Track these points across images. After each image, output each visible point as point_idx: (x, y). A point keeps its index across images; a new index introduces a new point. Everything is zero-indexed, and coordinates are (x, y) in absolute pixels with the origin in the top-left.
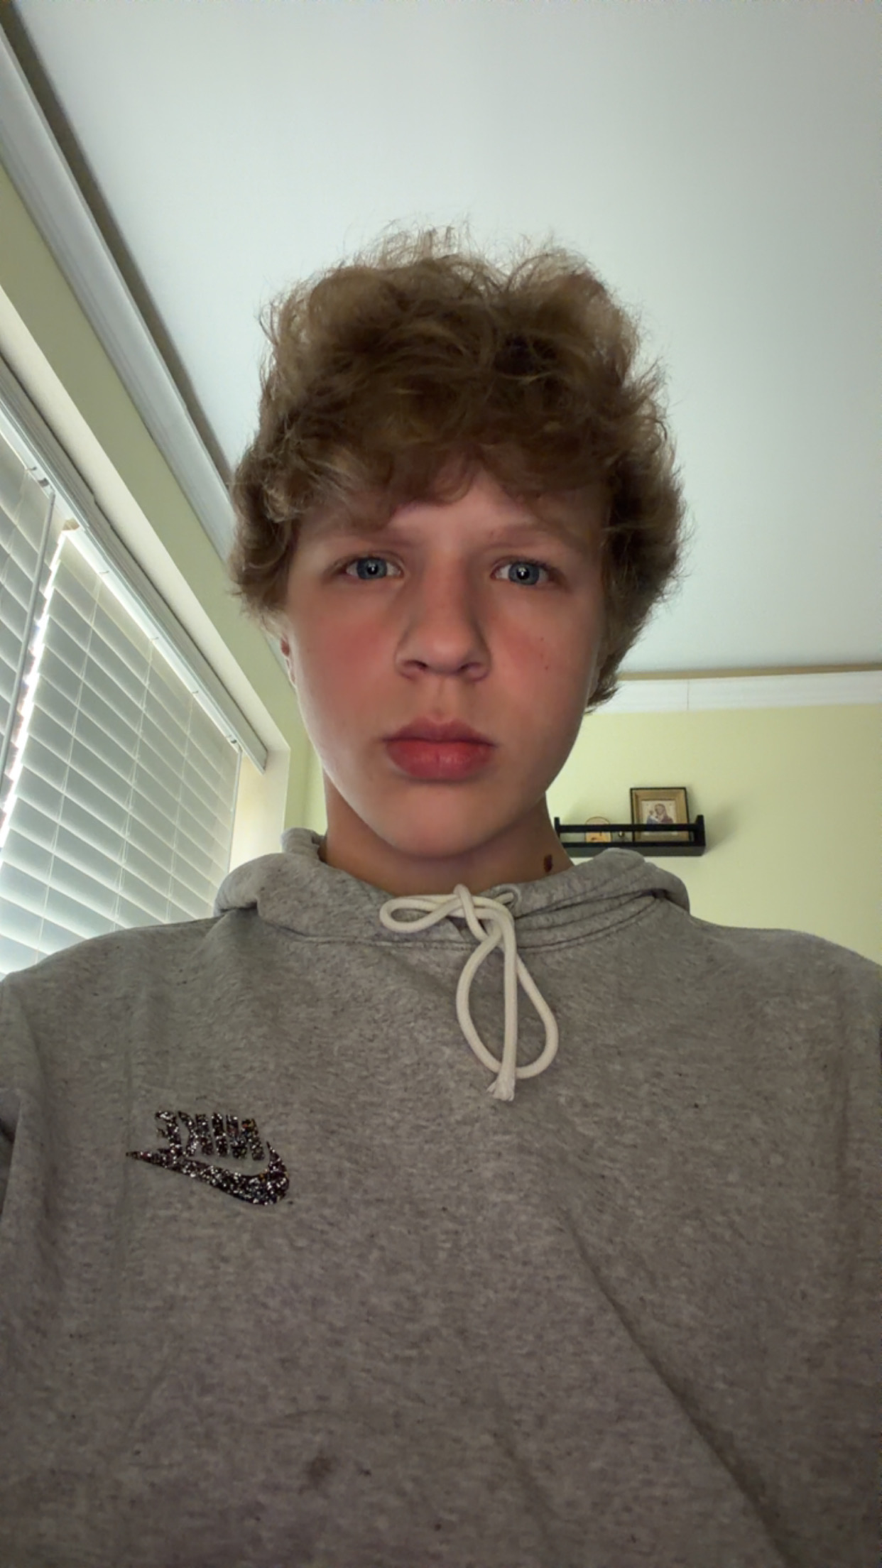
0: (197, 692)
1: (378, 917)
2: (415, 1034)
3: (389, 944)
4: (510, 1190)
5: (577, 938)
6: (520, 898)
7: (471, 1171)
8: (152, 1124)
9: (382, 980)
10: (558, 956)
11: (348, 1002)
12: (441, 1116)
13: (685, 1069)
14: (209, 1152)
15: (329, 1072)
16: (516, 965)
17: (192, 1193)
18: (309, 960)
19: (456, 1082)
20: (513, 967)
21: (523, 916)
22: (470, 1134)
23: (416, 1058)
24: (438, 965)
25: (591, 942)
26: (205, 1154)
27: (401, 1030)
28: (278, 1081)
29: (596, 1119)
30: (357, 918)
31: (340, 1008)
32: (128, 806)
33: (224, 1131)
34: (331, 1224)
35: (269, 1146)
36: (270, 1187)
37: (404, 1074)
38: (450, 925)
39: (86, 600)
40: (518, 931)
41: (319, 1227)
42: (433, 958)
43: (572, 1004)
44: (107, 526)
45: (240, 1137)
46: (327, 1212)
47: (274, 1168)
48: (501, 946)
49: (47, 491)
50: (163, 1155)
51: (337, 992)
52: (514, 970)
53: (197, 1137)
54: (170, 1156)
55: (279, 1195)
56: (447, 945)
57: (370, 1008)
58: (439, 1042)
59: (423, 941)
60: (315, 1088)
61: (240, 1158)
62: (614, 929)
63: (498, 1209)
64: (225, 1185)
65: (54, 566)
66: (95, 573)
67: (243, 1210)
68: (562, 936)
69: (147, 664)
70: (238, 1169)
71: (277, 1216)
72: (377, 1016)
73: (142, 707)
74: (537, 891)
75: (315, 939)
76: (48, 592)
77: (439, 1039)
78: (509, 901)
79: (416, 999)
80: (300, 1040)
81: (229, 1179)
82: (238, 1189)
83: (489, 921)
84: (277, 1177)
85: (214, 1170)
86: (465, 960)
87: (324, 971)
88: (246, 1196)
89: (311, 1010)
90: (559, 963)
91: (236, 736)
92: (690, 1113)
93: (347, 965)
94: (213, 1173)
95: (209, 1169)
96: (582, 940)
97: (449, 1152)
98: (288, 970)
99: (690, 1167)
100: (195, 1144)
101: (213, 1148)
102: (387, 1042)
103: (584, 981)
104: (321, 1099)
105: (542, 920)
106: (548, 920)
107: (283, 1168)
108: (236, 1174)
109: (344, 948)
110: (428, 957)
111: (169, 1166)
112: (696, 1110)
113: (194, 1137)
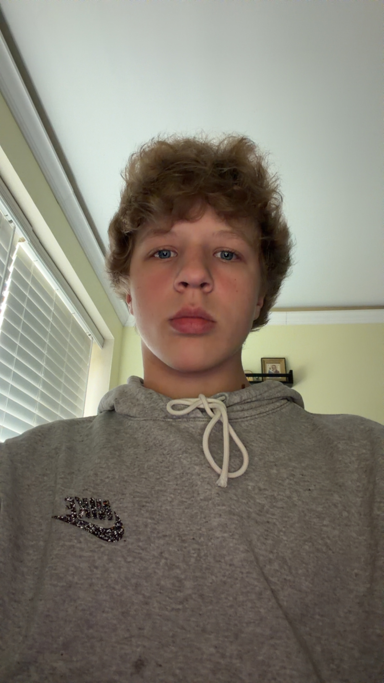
0: (74, 313)
1: (166, 408)
2: (182, 460)
3: (171, 420)
4: (225, 532)
5: (255, 415)
6: (228, 398)
7: (207, 522)
8: (64, 504)
9: (168, 436)
10: (246, 423)
11: (152, 446)
12: (193, 497)
13: (304, 472)
14: (89, 517)
15: (142, 478)
16: (228, 427)
17: (81, 536)
18: (136, 428)
19: (201, 482)
20: (227, 429)
21: (230, 406)
22: (207, 505)
23: (182, 471)
24: (193, 428)
25: (261, 417)
26: (87, 518)
27: (175, 458)
28: (119, 484)
29: (265, 496)
30: (157, 409)
31: (148, 448)
32: (43, 363)
33: (95, 506)
34: (143, 549)
35: (115, 513)
36: (116, 533)
37: (176, 478)
38: (198, 410)
39: (28, 273)
40: (228, 412)
41: (137, 551)
42: (191, 425)
43: (253, 444)
44: (38, 241)
45: (103, 509)
46: (140, 544)
47: (118, 524)
48: (221, 420)
49: (12, 225)
50: (68, 517)
51: (147, 442)
52: (227, 430)
53: (83, 509)
54: (72, 518)
55: (120, 537)
56: (196, 419)
57: (161, 449)
58: (194, 464)
59: (187, 418)
60: (136, 486)
61: (102, 519)
62: (271, 412)
63: (219, 540)
64: (96, 533)
65: (14, 258)
66: (32, 261)
67: (104, 545)
68: (247, 414)
69: (53, 300)
70: (102, 525)
71: (118, 547)
72: (165, 452)
73: (50, 319)
74: (235, 395)
75: (139, 419)
76: (11, 269)
77: (193, 462)
78: (224, 399)
79: (183, 445)
80: (130, 464)
81: (97, 529)
82: (102, 534)
83: (215, 409)
84: (119, 528)
85: (91, 526)
86: (205, 426)
87: (143, 433)
88: (105, 538)
89: (136, 450)
90: (247, 426)
91: (91, 333)
92: (307, 493)
93: (153, 430)
94: (91, 527)
95: (89, 524)
96: (257, 416)
97: (197, 513)
98: (126, 433)
99: (307, 518)
100: (83, 513)
101: (90, 515)
102: (168, 464)
103: (259, 434)
104: (138, 490)
105: (238, 407)
106: (241, 407)
107: (121, 524)
108: (101, 527)
109: (152, 422)
110: (189, 425)
111: (71, 522)
112: (310, 492)
113: (82, 509)
